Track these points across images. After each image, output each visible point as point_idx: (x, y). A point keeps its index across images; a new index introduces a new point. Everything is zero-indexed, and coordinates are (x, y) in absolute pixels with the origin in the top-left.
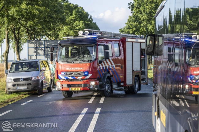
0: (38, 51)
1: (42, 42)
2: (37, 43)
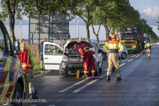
0: (41, 28)
1: (46, 17)
2: (40, 18)
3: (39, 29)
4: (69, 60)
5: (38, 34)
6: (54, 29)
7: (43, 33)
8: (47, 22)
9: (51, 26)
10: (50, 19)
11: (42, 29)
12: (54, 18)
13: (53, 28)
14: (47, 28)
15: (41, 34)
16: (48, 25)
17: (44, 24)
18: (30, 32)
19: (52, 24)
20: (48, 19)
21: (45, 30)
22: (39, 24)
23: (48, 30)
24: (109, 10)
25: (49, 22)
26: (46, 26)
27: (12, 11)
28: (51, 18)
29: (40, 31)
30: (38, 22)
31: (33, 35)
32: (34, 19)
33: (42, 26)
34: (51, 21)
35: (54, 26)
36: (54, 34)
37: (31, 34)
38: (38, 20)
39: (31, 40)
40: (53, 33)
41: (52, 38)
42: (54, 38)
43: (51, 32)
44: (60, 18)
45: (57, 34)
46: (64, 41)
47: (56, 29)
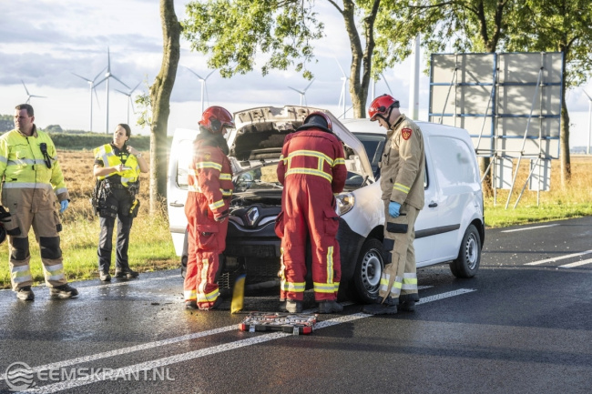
5: (459, 119)
6: (510, 104)
7: (475, 116)
8: (489, 79)
10: (497, 70)
12: (512, 65)
13: (508, 99)
14: (487, 97)
16: (490, 89)
18: (434, 111)
22: (463, 85)
23: (491, 104)
25: (496, 79)
28: (501, 65)
30: (460, 79)
32: (448, 70)
34: (502, 76)
37: (435, 120)
38: (460, 72)
40: (508, 115)
42: (509, 133)
43: (501, 111)
47: (519, 104)
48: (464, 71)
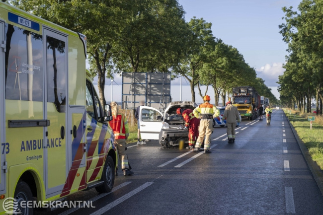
0: (137, 89)
1: (143, 75)
2: (136, 77)
3: (134, 90)
4: (170, 128)
5: (133, 96)
6: (152, 91)
7: (139, 95)
8: (144, 82)
9: (149, 87)
10: (147, 79)
11: (138, 91)
12: (152, 77)
13: (151, 89)
14: (144, 88)
15: (137, 96)
16: (145, 85)
17: (140, 83)
18: (124, 93)
19: (150, 84)
20: (146, 78)
21: (142, 91)
22: (134, 84)
23: (145, 91)
24: (218, 68)
25: (147, 82)
26: (142, 87)
27: (102, 68)
28: (149, 77)
29: (136, 93)
30: (133, 81)
31: (126, 97)
32: (128, 78)
33: (138, 86)
34: (149, 81)
35: (153, 86)
36: (152, 97)
37: (125, 96)
38: (133, 79)
39: (125, 103)
40: (151, 95)
41: (150, 101)
42: (152, 101)
43: (149, 93)
44: (160, 77)
45: (156, 96)
46: (165, 104)
47: (155, 90)
48: (135, 79)
